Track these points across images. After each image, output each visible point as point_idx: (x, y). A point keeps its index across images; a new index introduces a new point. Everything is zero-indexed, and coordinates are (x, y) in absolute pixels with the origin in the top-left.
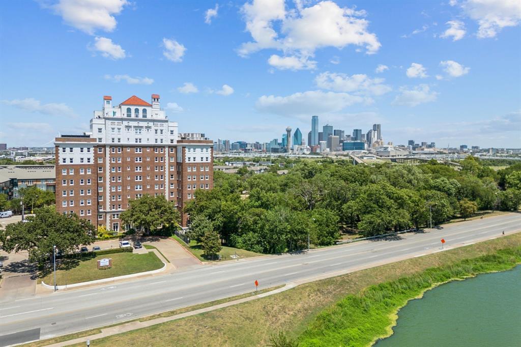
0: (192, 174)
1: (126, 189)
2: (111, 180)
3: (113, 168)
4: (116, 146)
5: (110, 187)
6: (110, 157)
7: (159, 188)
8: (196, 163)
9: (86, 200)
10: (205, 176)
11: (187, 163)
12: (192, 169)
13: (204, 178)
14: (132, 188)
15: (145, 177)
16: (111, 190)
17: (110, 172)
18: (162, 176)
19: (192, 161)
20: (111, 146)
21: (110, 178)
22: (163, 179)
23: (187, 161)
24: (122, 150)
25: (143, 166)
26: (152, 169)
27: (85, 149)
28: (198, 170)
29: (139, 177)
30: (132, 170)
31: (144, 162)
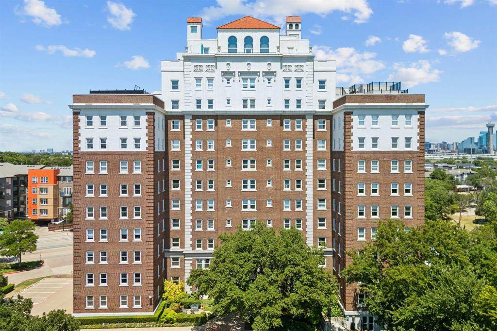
0: (368, 179)
1: (224, 208)
2: (194, 186)
3: (199, 162)
4: (205, 117)
5: (193, 202)
6: (192, 139)
7: (293, 208)
8: (380, 152)
9: (131, 230)
10: (401, 185)
11: (356, 153)
12: (368, 168)
13: (401, 190)
14: (236, 204)
15: (261, 183)
16: (193, 208)
17: (193, 171)
18: (299, 182)
19: (368, 147)
20: (195, 117)
21: (193, 183)
22: (300, 189)
23: (355, 147)
24: (216, 125)
25: (258, 158)
26: (278, 167)
27: (130, 119)
28: (384, 169)
29: (249, 182)
30: (236, 167)
31: (261, 149)
